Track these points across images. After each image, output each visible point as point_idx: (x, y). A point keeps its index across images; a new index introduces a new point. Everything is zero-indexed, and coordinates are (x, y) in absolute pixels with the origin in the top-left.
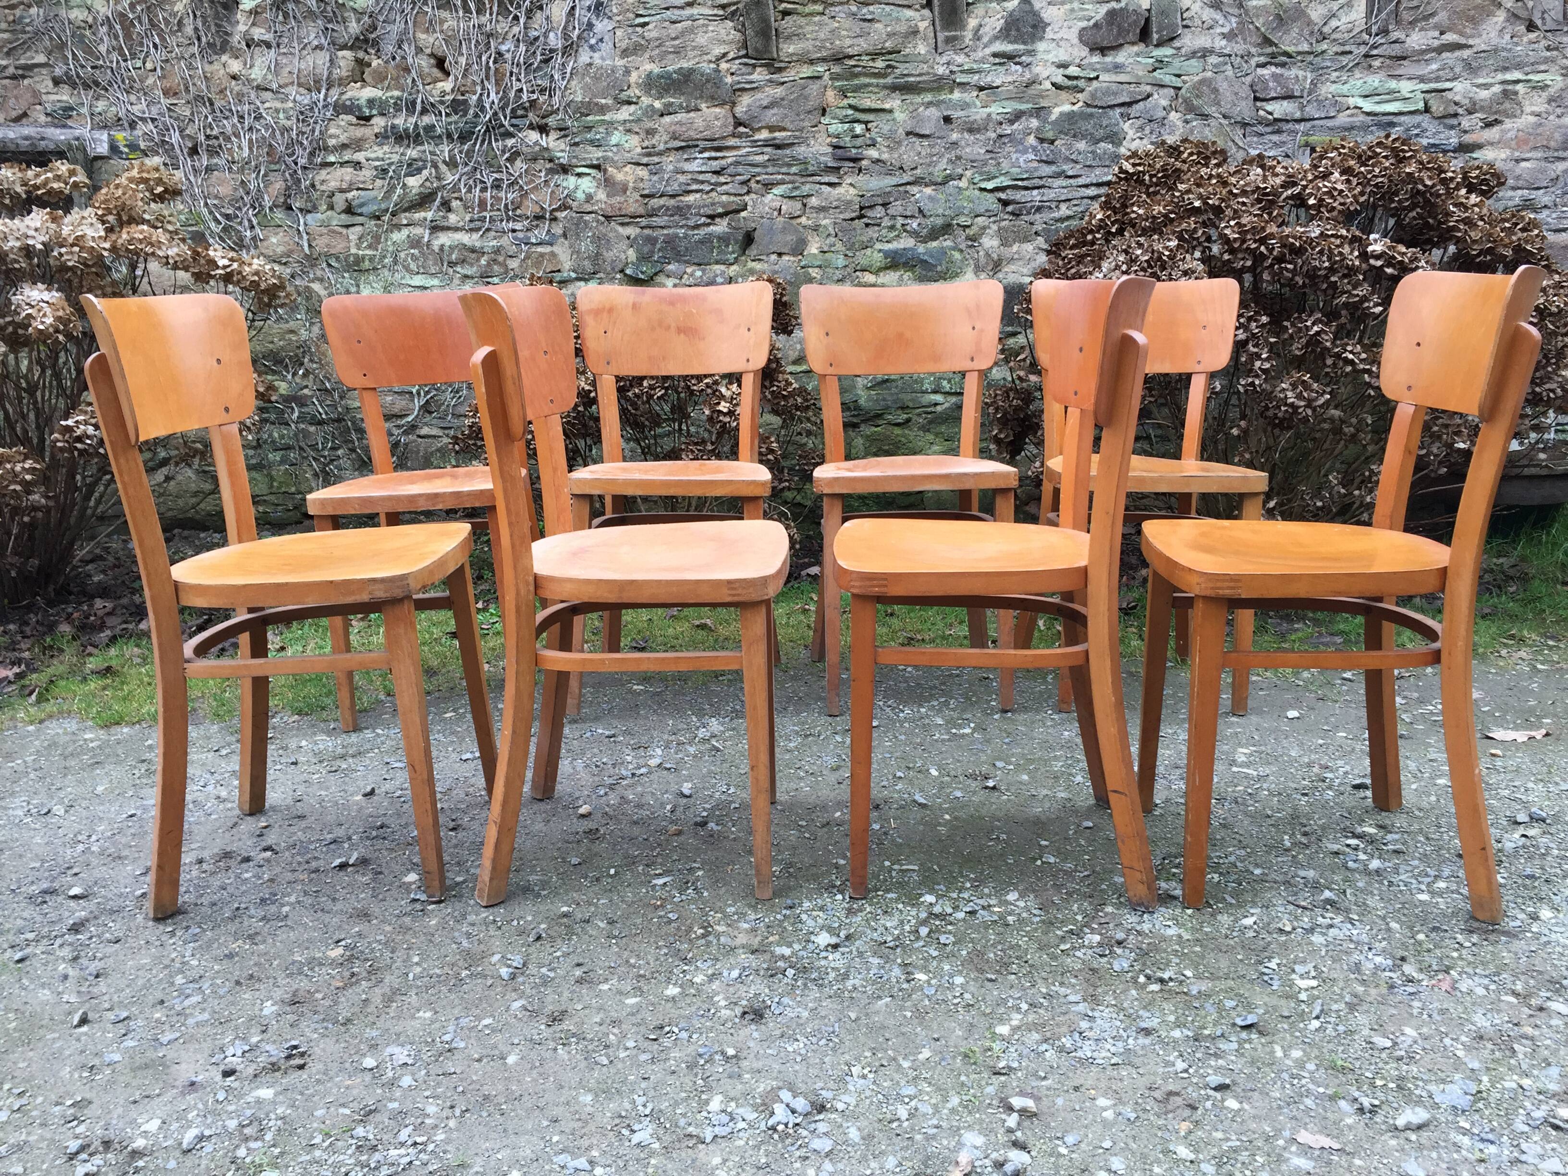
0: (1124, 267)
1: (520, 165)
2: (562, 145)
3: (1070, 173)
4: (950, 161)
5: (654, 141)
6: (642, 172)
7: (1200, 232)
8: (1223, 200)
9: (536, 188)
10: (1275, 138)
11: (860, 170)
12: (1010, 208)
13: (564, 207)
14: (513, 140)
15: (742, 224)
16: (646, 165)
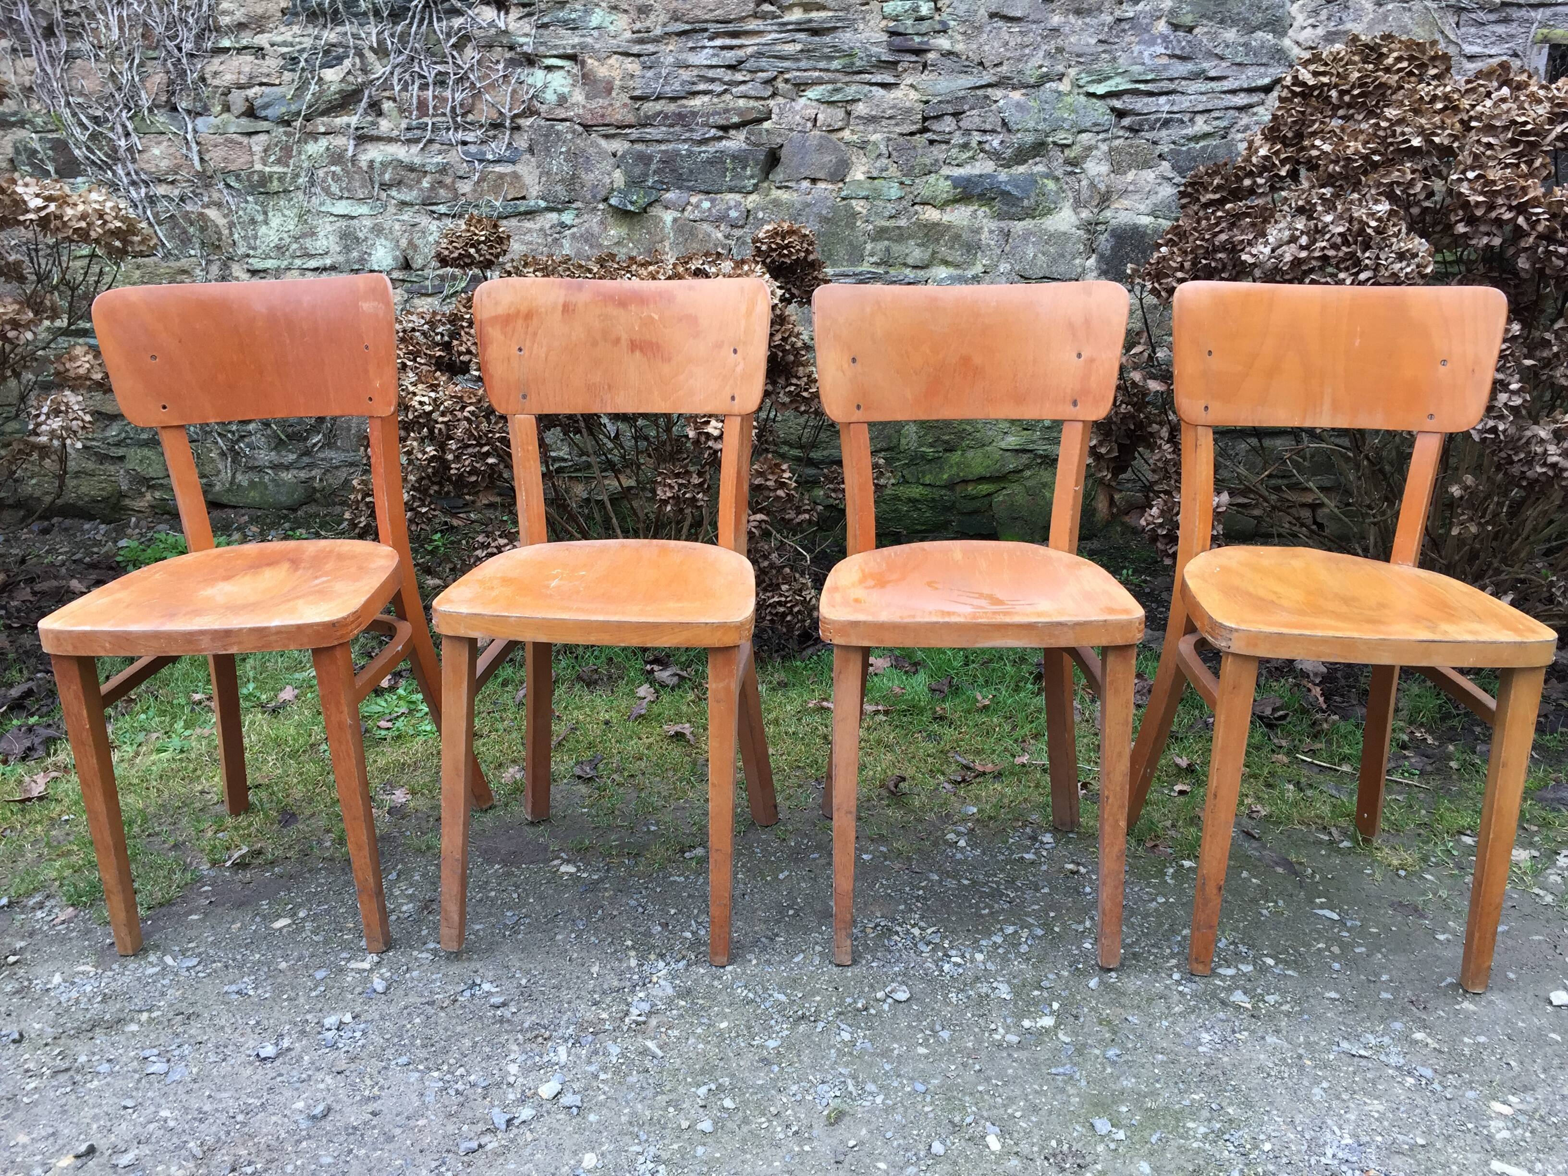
0: (1304, 240)
1: (471, 54)
2: (526, 26)
3: (1212, 73)
4: (1048, 54)
5: (648, 23)
6: (633, 66)
7: (1419, 186)
8: (1455, 138)
9: (492, 86)
10: (1501, 29)
11: (925, 66)
12: (1126, 122)
13: (530, 112)
14: (461, 20)
15: (764, 138)
16: (638, 56)
